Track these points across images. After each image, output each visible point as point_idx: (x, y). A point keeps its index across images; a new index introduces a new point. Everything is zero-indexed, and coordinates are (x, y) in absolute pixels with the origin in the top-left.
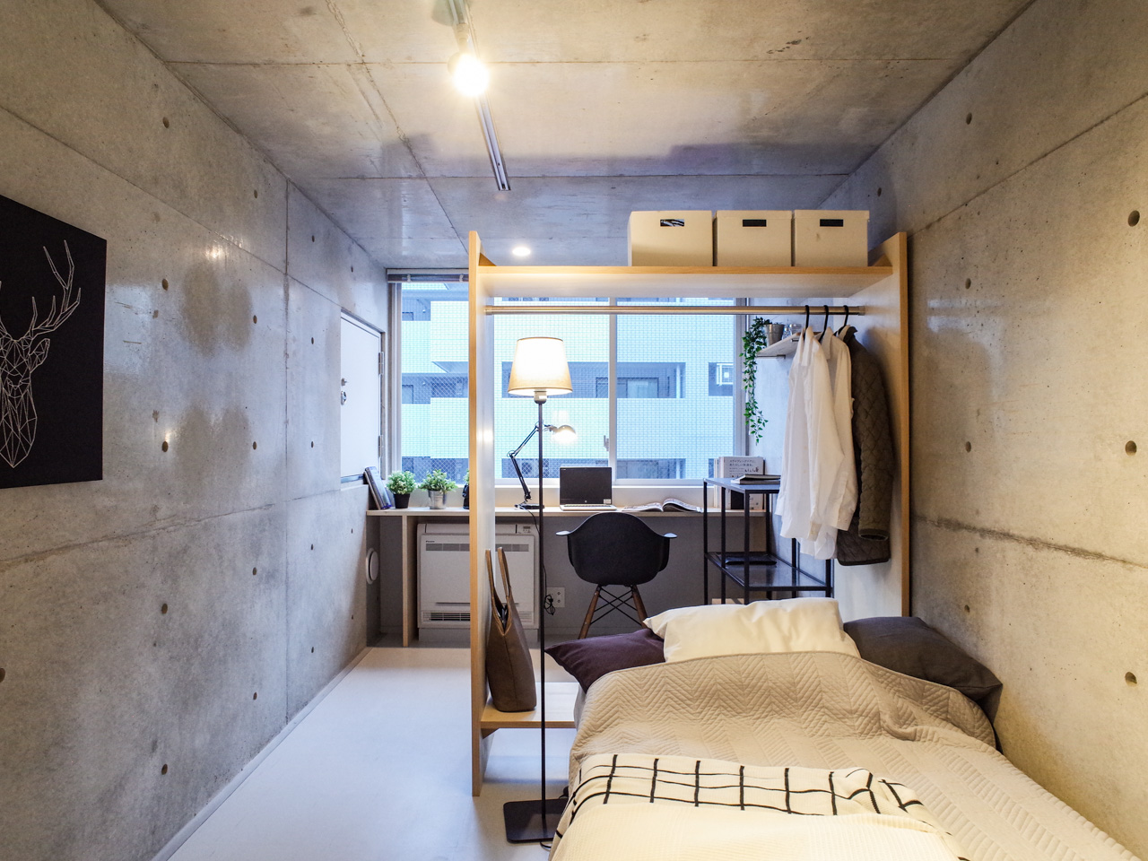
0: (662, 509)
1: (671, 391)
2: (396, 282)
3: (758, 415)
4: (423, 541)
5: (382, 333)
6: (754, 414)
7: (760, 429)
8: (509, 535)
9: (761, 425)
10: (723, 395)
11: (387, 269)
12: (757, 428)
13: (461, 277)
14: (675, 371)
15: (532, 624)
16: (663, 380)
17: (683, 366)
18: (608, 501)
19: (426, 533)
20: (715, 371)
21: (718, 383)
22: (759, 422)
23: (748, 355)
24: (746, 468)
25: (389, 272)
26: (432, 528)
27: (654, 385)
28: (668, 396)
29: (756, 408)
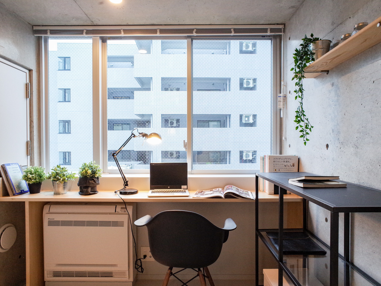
0: (223, 196)
1: (225, 125)
2: (43, 36)
3: (306, 121)
4: (46, 218)
5: (30, 71)
6: (303, 121)
7: (307, 133)
8: (110, 214)
9: (308, 131)
10: (245, 126)
11: (33, 26)
12: (304, 133)
13: (85, 31)
14: (227, 117)
15: (126, 279)
16: (222, 121)
17: (230, 115)
18: (185, 187)
19: (49, 213)
20: (242, 117)
21: (243, 122)
22: (306, 127)
23: (298, 70)
24: (286, 164)
25: (35, 28)
26: (54, 209)
27: (219, 123)
28: (224, 127)
29: (304, 115)
